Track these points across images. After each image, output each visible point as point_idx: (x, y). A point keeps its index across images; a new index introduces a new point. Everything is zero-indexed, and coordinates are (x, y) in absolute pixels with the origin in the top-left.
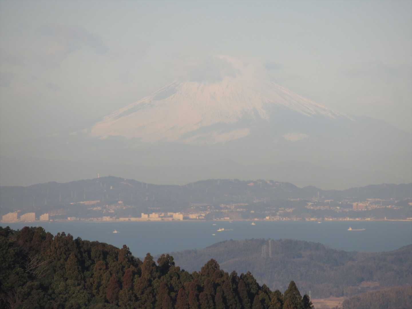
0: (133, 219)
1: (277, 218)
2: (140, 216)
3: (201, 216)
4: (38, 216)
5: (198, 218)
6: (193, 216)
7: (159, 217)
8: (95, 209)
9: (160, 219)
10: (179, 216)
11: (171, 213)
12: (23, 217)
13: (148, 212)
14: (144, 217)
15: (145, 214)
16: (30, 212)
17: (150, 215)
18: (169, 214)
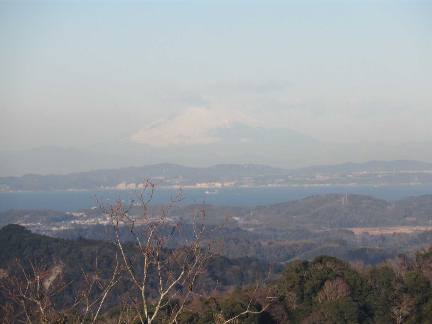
0: (192, 187)
1: (275, 185)
2: (196, 185)
3: (231, 184)
4: (137, 185)
5: (229, 185)
6: (227, 184)
7: (207, 185)
8: (167, 181)
9: (207, 186)
10: (218, 185)
11: (214, 183)
12: (128, 186)
13: (200, 182)
14: (198, 185)
15: (199, 183)
16: (132, 183)
17: (202, 184)
18: (212, 183)
